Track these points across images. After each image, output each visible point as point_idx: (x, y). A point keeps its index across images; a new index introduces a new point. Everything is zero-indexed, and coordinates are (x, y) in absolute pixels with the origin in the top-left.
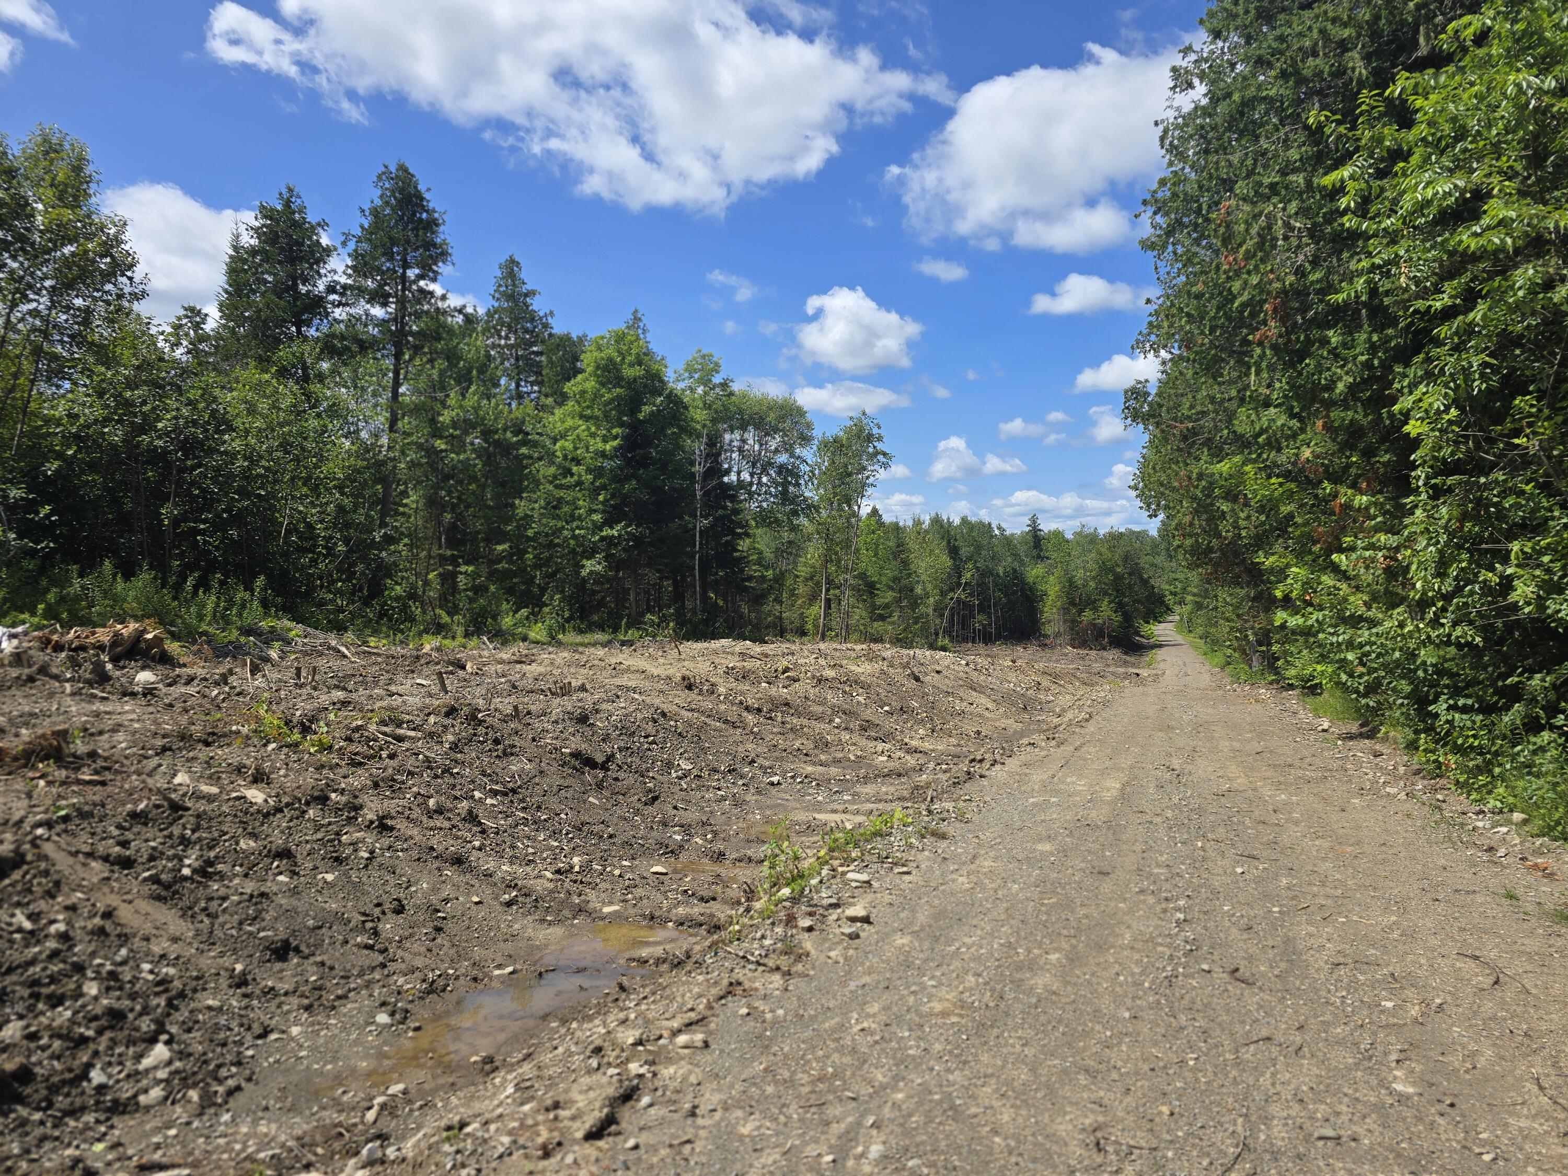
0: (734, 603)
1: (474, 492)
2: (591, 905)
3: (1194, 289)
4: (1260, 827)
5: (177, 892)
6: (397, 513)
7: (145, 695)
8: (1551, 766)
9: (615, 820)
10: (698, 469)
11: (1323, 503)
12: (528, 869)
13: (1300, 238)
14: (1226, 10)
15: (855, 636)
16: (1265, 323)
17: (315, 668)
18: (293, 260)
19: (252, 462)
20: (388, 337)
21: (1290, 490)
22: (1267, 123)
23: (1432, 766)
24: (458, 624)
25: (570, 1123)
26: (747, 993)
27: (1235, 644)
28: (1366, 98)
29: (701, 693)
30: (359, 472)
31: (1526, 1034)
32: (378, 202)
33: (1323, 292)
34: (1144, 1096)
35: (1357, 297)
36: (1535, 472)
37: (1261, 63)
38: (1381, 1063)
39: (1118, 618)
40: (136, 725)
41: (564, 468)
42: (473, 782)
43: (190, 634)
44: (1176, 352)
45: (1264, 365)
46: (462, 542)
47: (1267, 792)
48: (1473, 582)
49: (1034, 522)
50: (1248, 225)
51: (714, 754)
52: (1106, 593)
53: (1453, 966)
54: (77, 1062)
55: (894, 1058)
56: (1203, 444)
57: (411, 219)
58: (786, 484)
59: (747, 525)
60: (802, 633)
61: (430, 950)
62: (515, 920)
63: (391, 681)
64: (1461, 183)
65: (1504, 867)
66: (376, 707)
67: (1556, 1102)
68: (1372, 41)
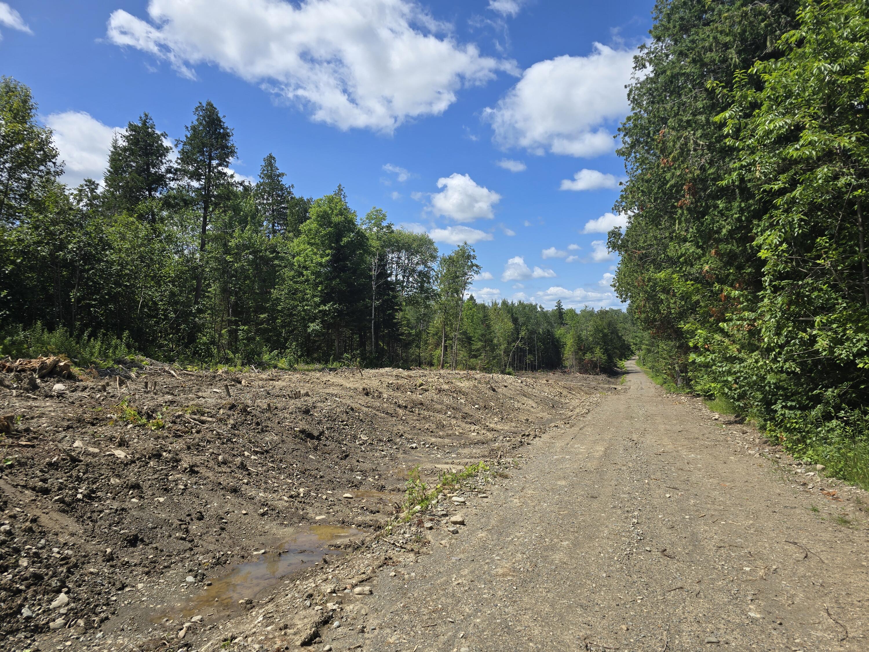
0: (393, 347)
1: (248, 286)
2: (309, 515)
3: (645, 177)
4: (680, 472)
5: (74, 508)
6: (204, 296)
7: (58, 397)
8: (837, 439)
9: (324, 468)
10: (373, 273)
11: (715, 295)
12: (274, 495)
13: (703, 150)
14: (663, 25)
15: (460, 366)
16: (684, 196)
17: (156, 383)
18: (147, 154)
19: (122, 267)
20: (200, 198)
21: (697, 288)
22: (685, 87)
23: (774, 439)
24: (238, 359)
25: (293, 637)
26: (394, 564)
27: (668, 372)
28: (738, 74)
29: (373, 397)
30: (184, 273)
31: (821, 585)
32: (195, 123)
33: (715, 180)
34: (613, 619)
35: (733, 182)
36: (829, 278)
37: (682, 54)
38: (742, 601)
39: (605, 357)
40: (53, 414)
41: (299, 272)
42: (244, 446)
43: (85, 363)
44: (636, 211)
45: (683, 219)
46: (241, 313)
47: (684, 453)
48: (796, 338)
49: (559, 304)
50: (675, 142)
51: (380, 432)
52: (598, 344)
53: (783, 548)
54: (15, 604)
55: (475, 600)
56: (651, 262)
57: (214, 133)
58: (423, 282)
59: (401, 304)
60: (431, 364)
61: (217, 541)
62: (266, 524)
63: (199, 390)
64: (789, 121)
65: (812, 494)
66: (190, 404)
67: (837, 622)
68: (742, 44)
